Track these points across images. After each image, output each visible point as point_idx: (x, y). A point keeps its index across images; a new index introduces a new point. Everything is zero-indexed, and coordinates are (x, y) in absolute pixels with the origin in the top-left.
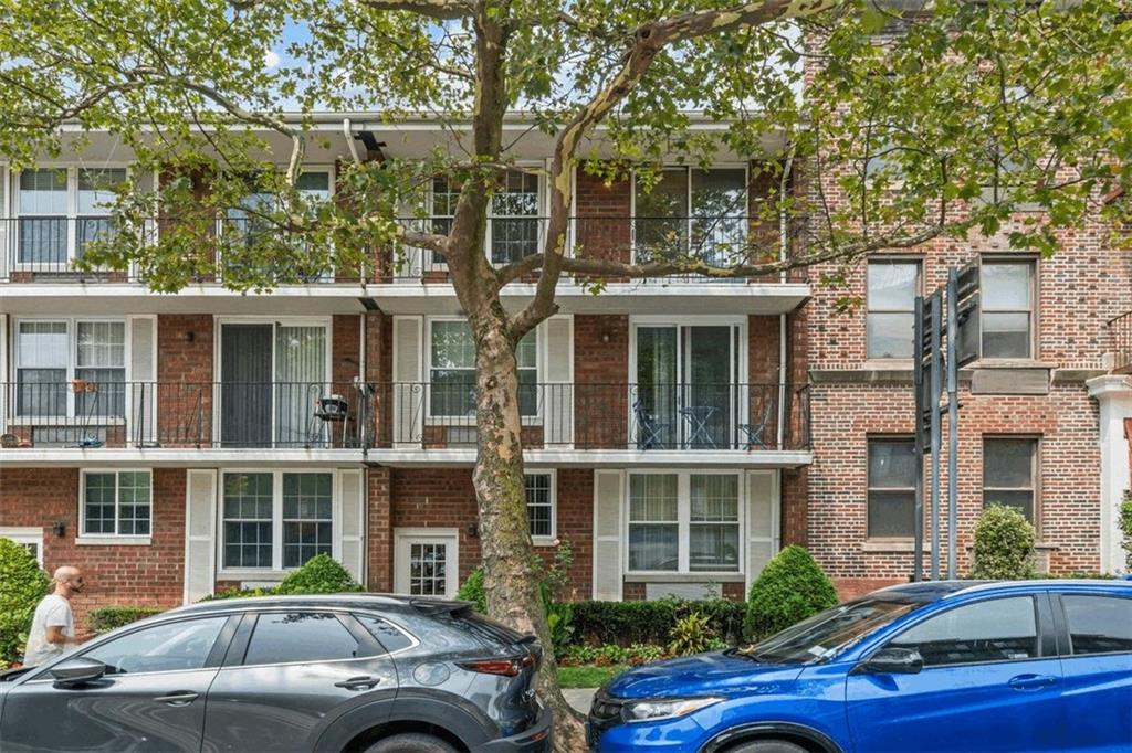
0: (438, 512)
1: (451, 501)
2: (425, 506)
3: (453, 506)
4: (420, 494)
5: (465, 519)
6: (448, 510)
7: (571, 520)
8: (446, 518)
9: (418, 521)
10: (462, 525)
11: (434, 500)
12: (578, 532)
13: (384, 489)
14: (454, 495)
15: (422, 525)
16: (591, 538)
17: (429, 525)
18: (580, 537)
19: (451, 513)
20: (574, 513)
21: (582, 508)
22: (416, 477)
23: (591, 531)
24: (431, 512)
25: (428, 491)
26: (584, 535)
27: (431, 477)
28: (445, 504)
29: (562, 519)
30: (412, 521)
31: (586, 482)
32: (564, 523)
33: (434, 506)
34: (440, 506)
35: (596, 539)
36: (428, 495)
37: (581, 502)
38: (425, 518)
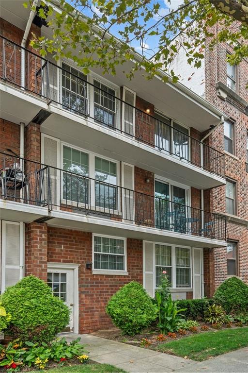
0: (69, 255)
1: (76, 249)
2: (61, 250)
3: (78, 252)
4: (58, 243)
5: (85, 259)
6: (75, 253)
7: (134, 263)
8: (74, 258)
9: (57, 259)
10: (83, 262)
11: (67, 248)
12: (137, 269)
13: (43, 237)
14: (78, 245)
15: (60, 261)
16: (142, 272)
17: (64, 261)
18: (138, 271)
19: (76, 255)
20: (135, 260)
21: (138, 258)
22: (56, 232)
23: (142, 269)
24: (64, 254)
25: (63, 242)
26: (139, 271)
27: (65, 233)
28: (73, 250)
29: (130, 263)
30: (54, 258)
31: (140, 246)
32: (131, 264)
33: (66, 251)
34: (71, 251)
35: (145, 272)
36: (64, 244)
37: (138, 255)
38: (62, 257)
